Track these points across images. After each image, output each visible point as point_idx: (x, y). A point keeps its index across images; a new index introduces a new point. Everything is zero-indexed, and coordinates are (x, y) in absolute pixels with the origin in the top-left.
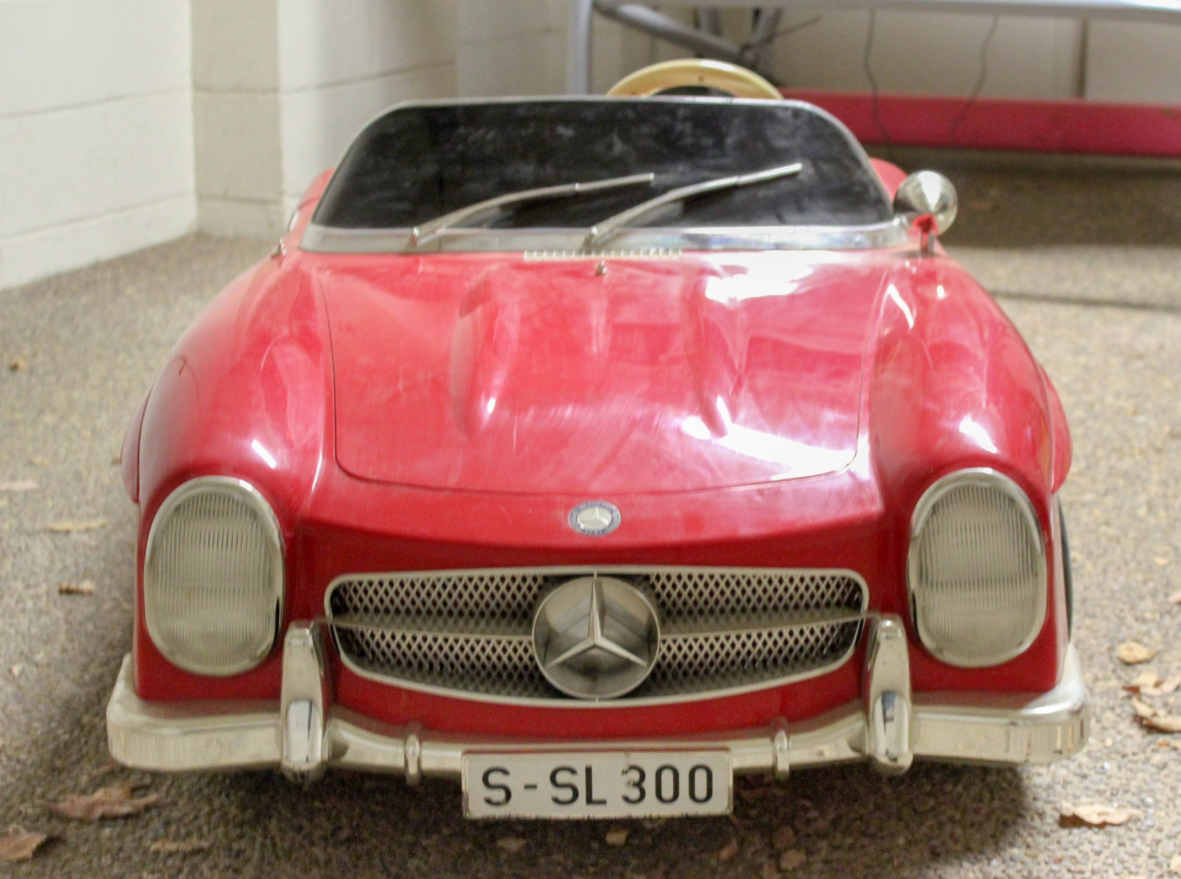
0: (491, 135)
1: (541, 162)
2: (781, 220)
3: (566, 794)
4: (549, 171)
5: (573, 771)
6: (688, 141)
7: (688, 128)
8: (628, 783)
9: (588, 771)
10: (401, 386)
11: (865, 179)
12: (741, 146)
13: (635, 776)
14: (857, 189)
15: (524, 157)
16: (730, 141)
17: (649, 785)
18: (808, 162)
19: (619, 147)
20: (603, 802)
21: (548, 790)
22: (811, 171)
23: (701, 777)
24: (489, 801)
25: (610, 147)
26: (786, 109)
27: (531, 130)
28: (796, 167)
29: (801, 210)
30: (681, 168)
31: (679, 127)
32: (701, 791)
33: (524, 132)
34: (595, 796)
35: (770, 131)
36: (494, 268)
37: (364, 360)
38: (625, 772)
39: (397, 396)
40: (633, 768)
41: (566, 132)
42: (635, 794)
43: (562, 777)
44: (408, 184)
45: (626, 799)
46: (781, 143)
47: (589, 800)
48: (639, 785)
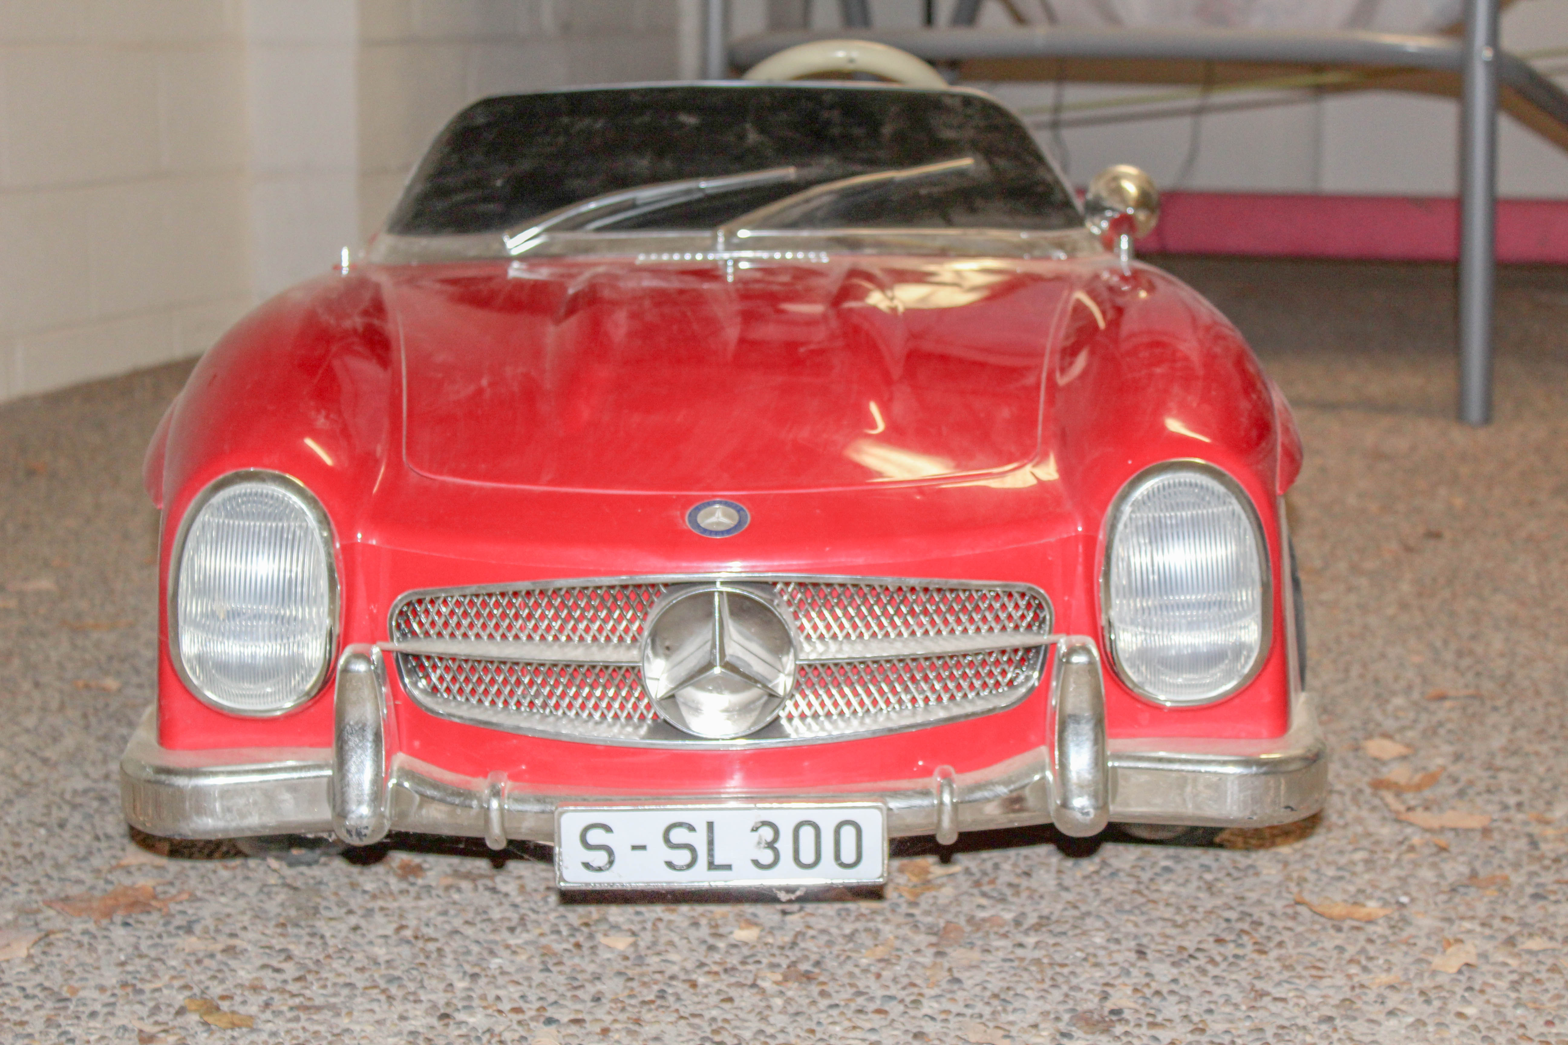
0: (599, 125)
1: (660, 154)
2: (949, 223)
3: (682, 858)
4: (668, 164)
5: (691, 828)
6: (836, 131)
7: (835, 115)
8: (759, 843)
9: (710, 826)
10: (484, 382)
11: (1049, 178)
12: (900, 138)
13: (767, 834)
14: (1040, 189)
15: (638, 150)
16: (887, 130)
17: (785, 845)
18: (980, 157)
19: (753, 137)
20: (728, 867)
21: (660, 852)
22: (984, 166)
23: (848, 834)
24: (587, 865)
25: (742, 137)
26: (953, 96)
27: (646, 118)
28: (966, 162)
29: (972, 210)
30: (827, 160)
31: (825, 115)
32: (848, 854)
33: (638, 121)
34: (718, 861)
35: (936, 121)
36: (601, 269)
37: (441, 357)
38: (755, 829)
39: (480, 391)
40: (765, 823)
41: (690, 120)
42: (767, 857)
43: (678, 836)
44: (499, 183)
45: (756, 863)
46: (948, 134)
47: (712, 866)
48: (771, 845)
